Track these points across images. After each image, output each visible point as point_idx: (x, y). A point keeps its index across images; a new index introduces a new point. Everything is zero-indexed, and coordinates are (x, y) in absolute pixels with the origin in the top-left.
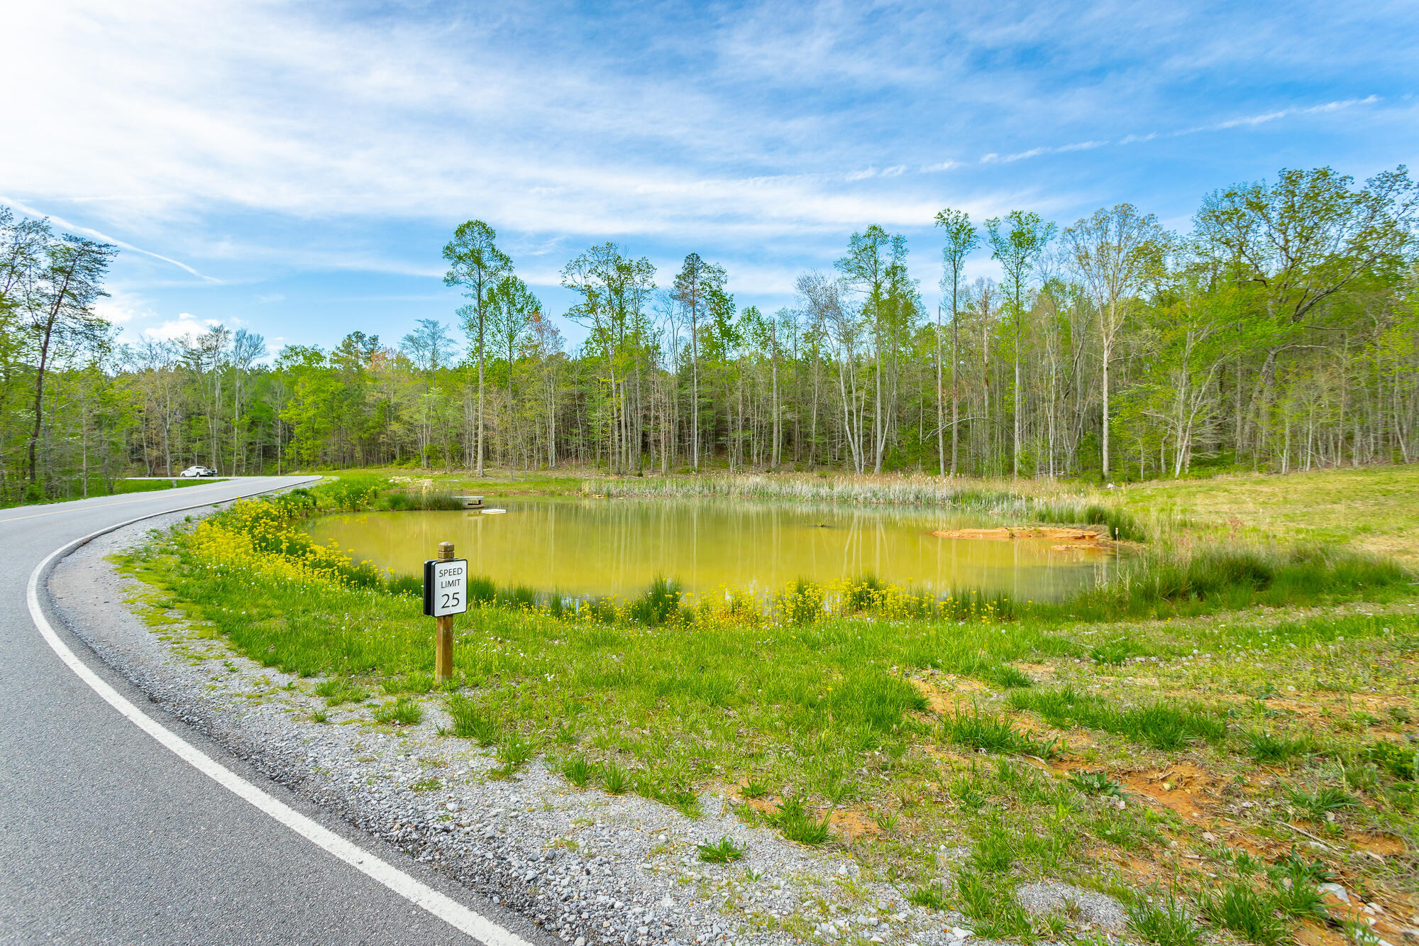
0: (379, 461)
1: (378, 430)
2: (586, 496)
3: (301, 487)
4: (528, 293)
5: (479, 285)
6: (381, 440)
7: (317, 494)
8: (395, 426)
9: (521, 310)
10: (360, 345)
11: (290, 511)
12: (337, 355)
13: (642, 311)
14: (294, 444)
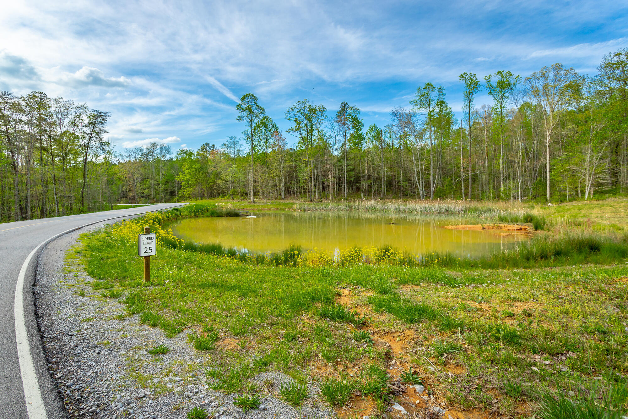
0: (214, 197)
1: (213, 184)
2: (295, 210)
3: (176, 208)
4: (273, 123)
5: (251, 121)
6: (214, 188)
7: (183, 210)
8: (220, 182)
9: (270, 131)
10: (208, 149)
11: (168, 217)
12: (199, 153)
13: (321, 128)
14: (182, 190)
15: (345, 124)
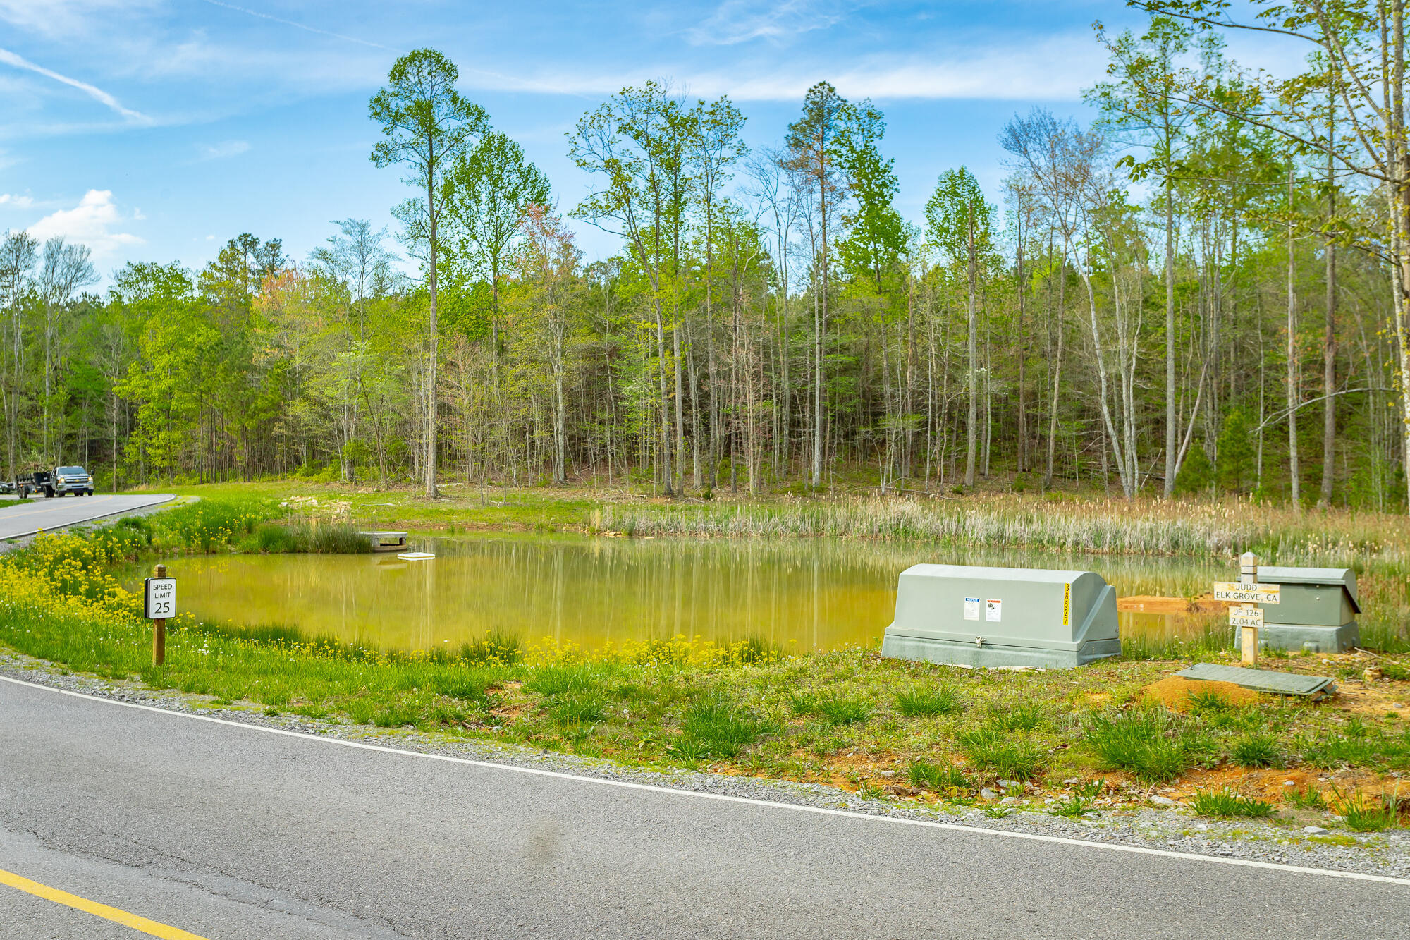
0: (273, 471)
1: (270, 415)
2: (596, 533)
3: (132, 516)
4: (525, 165)
5: (431, 164)
6: (276, 431)
7: (156, 526)
8: (299, 409)
9: (512, 197)
10: (250, 259)
11: (110, 551)
12: (212, 277)
13: (719, 196)
14: (138, 437)
15: (822, 176)
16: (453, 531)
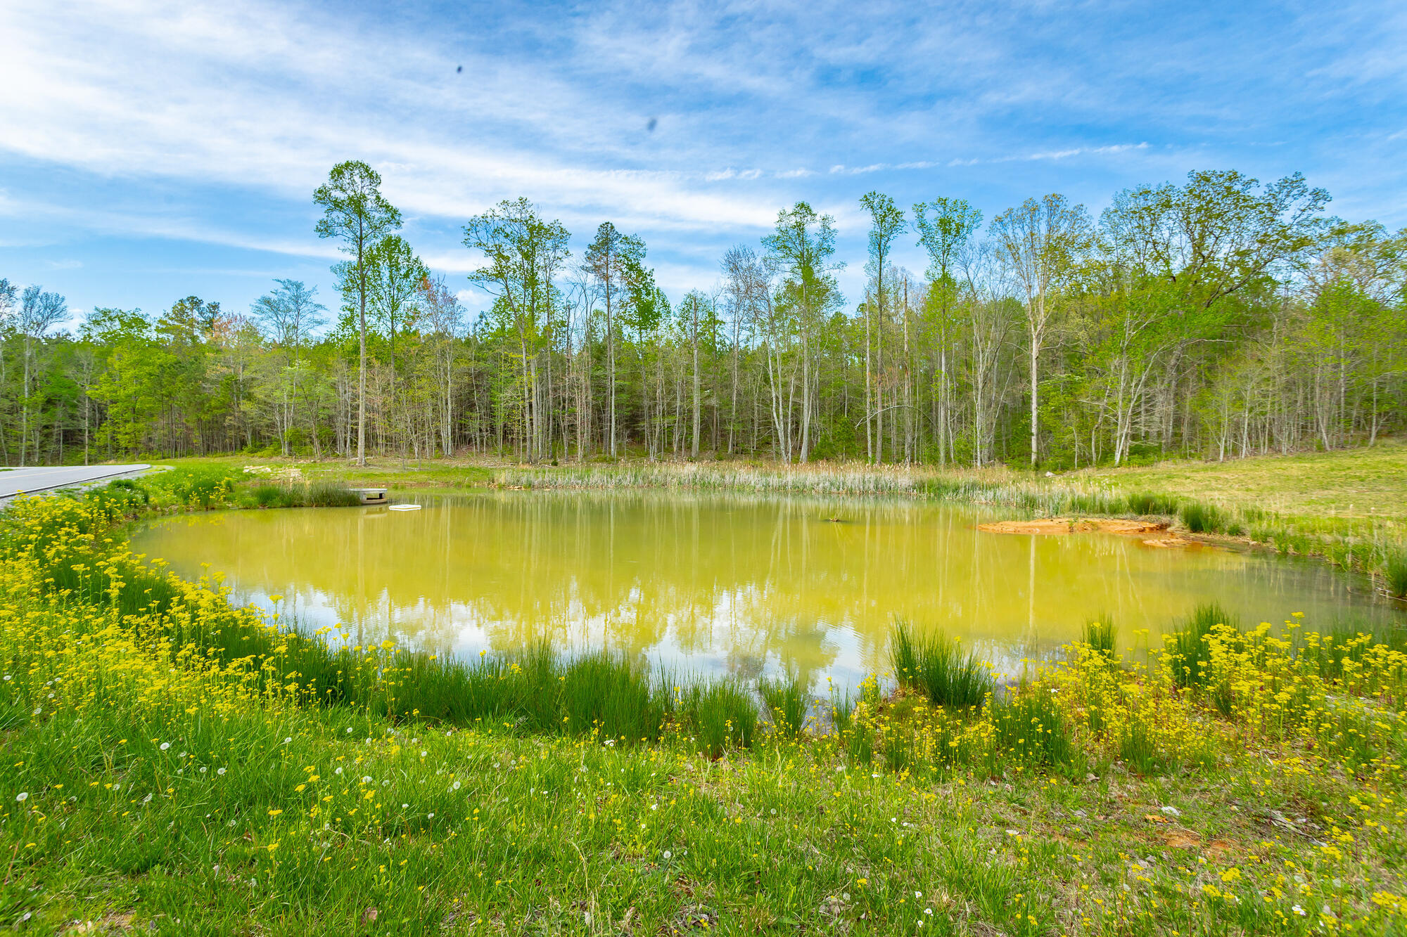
0: (224, 448)
1: (223, 411)
2: (502, 487)
3: (123, 478)
4: (414, 257)
5: (361, 239)
6: (227, 423)
7: (148, 487)
8: (246, 406)
9: (405, 277)
10: (196, 314)
11: (109, 512)
12: (165, 323)
14: (107, 428)
15: (606, 277)
16: (396, 488)
